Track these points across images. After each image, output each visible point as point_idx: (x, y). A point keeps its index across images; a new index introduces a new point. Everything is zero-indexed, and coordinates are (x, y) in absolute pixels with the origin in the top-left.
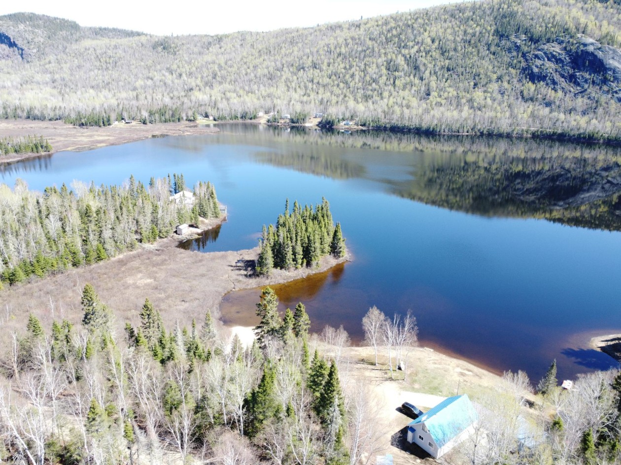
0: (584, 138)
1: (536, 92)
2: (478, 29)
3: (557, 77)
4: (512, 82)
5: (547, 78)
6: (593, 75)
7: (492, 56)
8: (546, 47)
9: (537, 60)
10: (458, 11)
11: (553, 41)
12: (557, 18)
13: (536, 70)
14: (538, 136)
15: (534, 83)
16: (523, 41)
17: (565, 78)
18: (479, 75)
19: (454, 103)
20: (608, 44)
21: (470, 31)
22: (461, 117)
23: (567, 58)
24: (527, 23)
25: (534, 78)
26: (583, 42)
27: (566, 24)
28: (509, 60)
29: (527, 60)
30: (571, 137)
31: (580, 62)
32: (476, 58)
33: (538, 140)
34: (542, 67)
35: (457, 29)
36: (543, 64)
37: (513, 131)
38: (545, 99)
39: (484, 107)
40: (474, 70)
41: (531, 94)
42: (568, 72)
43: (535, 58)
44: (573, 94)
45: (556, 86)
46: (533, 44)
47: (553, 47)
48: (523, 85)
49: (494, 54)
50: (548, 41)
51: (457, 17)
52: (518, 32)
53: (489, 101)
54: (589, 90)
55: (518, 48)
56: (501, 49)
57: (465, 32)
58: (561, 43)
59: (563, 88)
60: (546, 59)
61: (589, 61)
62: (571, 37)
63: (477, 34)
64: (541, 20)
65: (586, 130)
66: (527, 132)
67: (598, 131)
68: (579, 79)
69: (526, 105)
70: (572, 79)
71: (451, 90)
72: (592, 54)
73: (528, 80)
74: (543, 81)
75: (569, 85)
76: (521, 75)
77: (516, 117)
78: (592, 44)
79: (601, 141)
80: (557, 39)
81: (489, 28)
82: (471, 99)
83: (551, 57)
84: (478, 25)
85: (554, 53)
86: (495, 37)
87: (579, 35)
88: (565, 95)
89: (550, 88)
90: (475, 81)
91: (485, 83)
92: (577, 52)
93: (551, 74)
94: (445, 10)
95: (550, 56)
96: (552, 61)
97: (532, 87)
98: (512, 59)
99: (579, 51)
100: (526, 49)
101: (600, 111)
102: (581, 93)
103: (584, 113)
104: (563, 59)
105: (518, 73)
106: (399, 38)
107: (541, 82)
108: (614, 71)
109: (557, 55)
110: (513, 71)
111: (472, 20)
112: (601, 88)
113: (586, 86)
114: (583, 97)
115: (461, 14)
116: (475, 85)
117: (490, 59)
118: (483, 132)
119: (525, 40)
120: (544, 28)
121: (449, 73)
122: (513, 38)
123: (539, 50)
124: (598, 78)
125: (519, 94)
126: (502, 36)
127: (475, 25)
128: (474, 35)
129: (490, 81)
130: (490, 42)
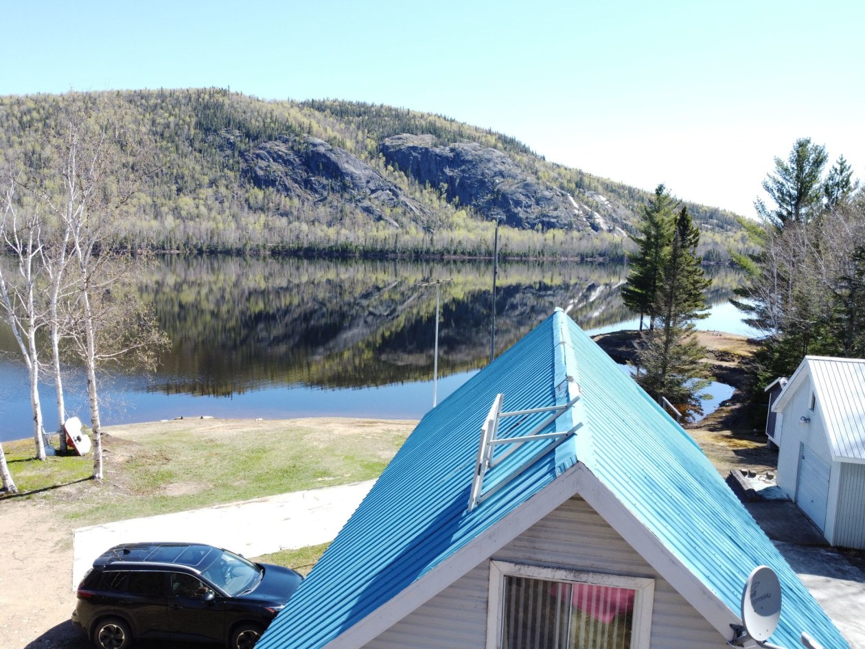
0: (337, 251)
1: (266, 200)
2: (172, 119)
3: (289, 182)
4: (232, 188)
5: (277, 183)
6: (330, 180)
7: (197, 154)
8: (268, 145)
9: (260, 161)
10: (139, 97)
11: (276, 140)
12: (275, 113)
13: (260, 173)
14: (279, 253)
15: (260, 187)
16: (237, 137)
17: (299, 184)
18: (183, 178)
19: (151, 212)
20: (339, 146)
21: (159, 120)
22: (164, 228)
23: (297, 160)
24: (240, 117)
25: (259, 182)
26: (311, 141)
27: (287, 121)
28: (222, 160)
29: (246, 161)
30: (322, 251)
31: (312, 164)
32: (174, 156)
33: (280, 258)
34: (268, 169)
35: (140, 117)
36: (269, 166)
37: (245, 245)
38: (278, 209)
39: (198, 217)
40: (175, 170)
41: (260, 203)
42: (301, 177)
43: (257, 158)
44: (312, 203)
45: (289, 193)
46: (251, 141)
47: (277, 146)
48: (247, 191)
49: (200, 151)
50: (270, 138)
51: (139, 103)
52: (229, 126)
53: (203, 209)
54: (329, 198)
55: (232, 145)
56: (209, 146)
57: (154, 122)
58: (285, 142)
59: (298, 196)
60: (271, 160)
61: (323, 163)
62: (296, 136)
63: (172, 125)
64: (256, 114)
65: (337, 243)
66: (264, 248)
67: (351, 242)
68: (315, 184)
69: (256, 216)
70: (307, 184)
71: (142, 195)
72: (324, 156)
73: (252, 184)
74: (273, 187)
75: (305, 192)
76: (242, 179)
77: (245, 229)
78: (322, 144)
79: (357, 255)
80: (280, 137)
81: (188, 119)
82: (176, 209)
83: (277, 158)
84: (171, 114)
85: (280, 153)
86: (197, 131)
87: (305, 135)
88: (303, 204)
89: (283, 196)
90: (177, 185)
91: (193, 188)
92: (306, 153)
93: (281, 177)
94: (118, 94)
95: (275, 156)
96: (279, 162)
97: (260, 194)
98: (227, 158)
99: (309, 151)
100: (243, 147)
101: (347, 221)
102: (320, 201)
103: (330, 225)
104: (292, 160)
105: (238, 176)
106: (45, 125)
107: (270, 187)
108: (351, 177)
109: (284, 155)
110: (231, 174)
111: (162, 108)
112: (342, 196)
113: (325, 193)
114: (324, 205)
115: (144, 101)
116: (179, 190)
117: (195, 158)
118: (202, 247)
119: (241, 136)
120: (262, 124)
121: (137, 174)
122: (223, 132)
123: (260, 149)
124: (337, 184)
125: (243, 202)
126: (207, 130)
127: (167, 115)
128: (168, 126)
129: (200, 186)
130: (192, 137)
